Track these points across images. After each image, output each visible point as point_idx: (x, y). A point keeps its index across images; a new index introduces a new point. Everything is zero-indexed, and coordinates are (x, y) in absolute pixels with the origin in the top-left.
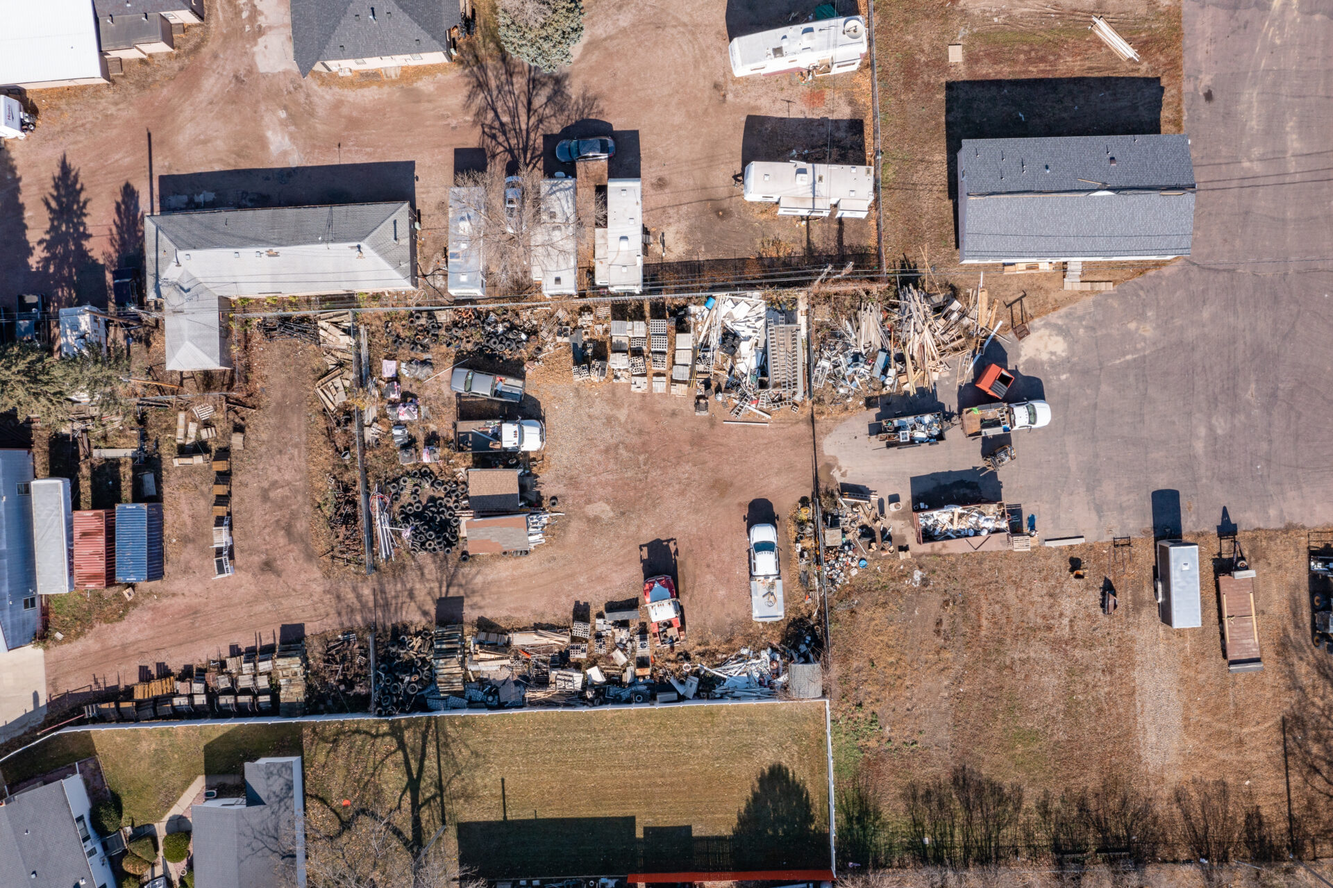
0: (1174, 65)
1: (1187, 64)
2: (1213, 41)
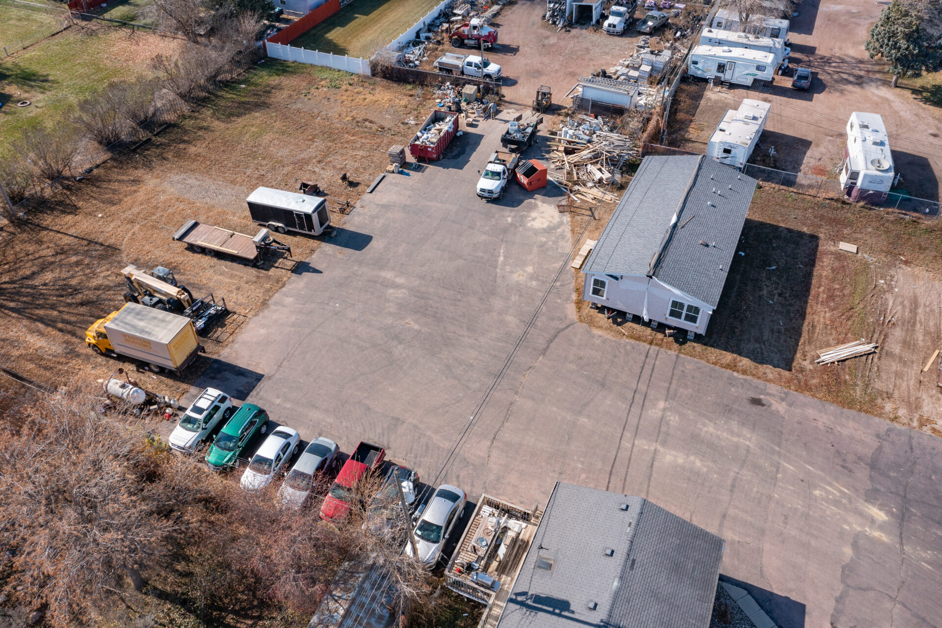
0: (804, 387)
1: (803, 398)
2: (830, 430)
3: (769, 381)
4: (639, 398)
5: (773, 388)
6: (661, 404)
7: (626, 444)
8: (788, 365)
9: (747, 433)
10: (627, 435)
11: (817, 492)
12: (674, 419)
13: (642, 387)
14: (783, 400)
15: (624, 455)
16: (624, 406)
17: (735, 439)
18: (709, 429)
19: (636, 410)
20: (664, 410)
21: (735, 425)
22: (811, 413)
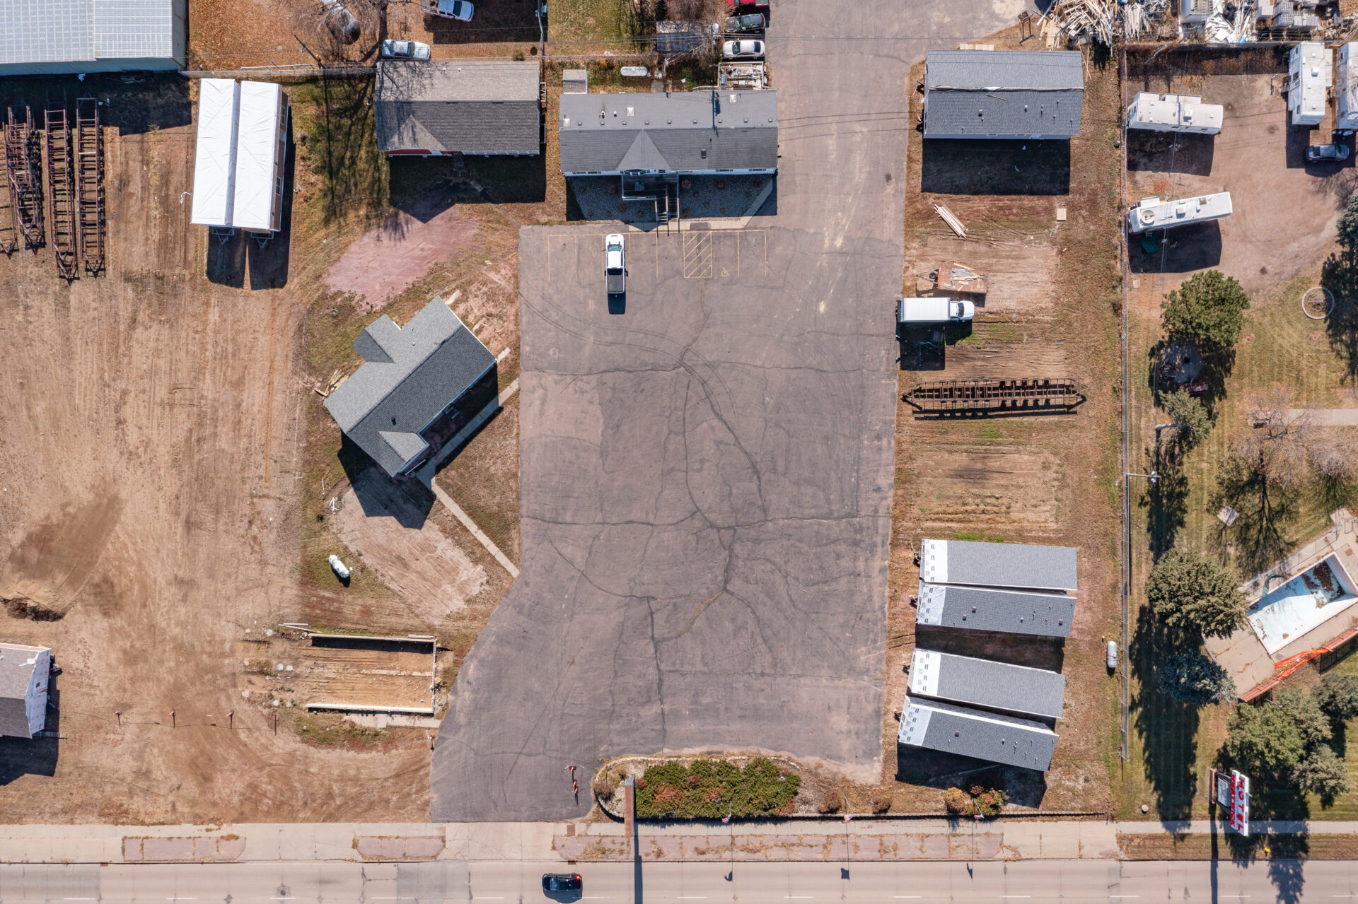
0: (911, 200)
1: (902, 201)
2: (884, 217)
3: (908, 181)
4: (865, 117)
5: (903, 185)
6: (865, 130)
7: (830, 120)
8: (926, 189)
9: (864, 176)
10: (837, 118)
11: (840, 214)
12: (857, 138)
13: (873, 117)
14: (896, 191)
15: (823, 120)
16: (855, 111)
17: (857, 171)
18: (858, 157)
19: (855, 118)
20: (861, 132)
21: (866, 169)
22: (893, 206)
